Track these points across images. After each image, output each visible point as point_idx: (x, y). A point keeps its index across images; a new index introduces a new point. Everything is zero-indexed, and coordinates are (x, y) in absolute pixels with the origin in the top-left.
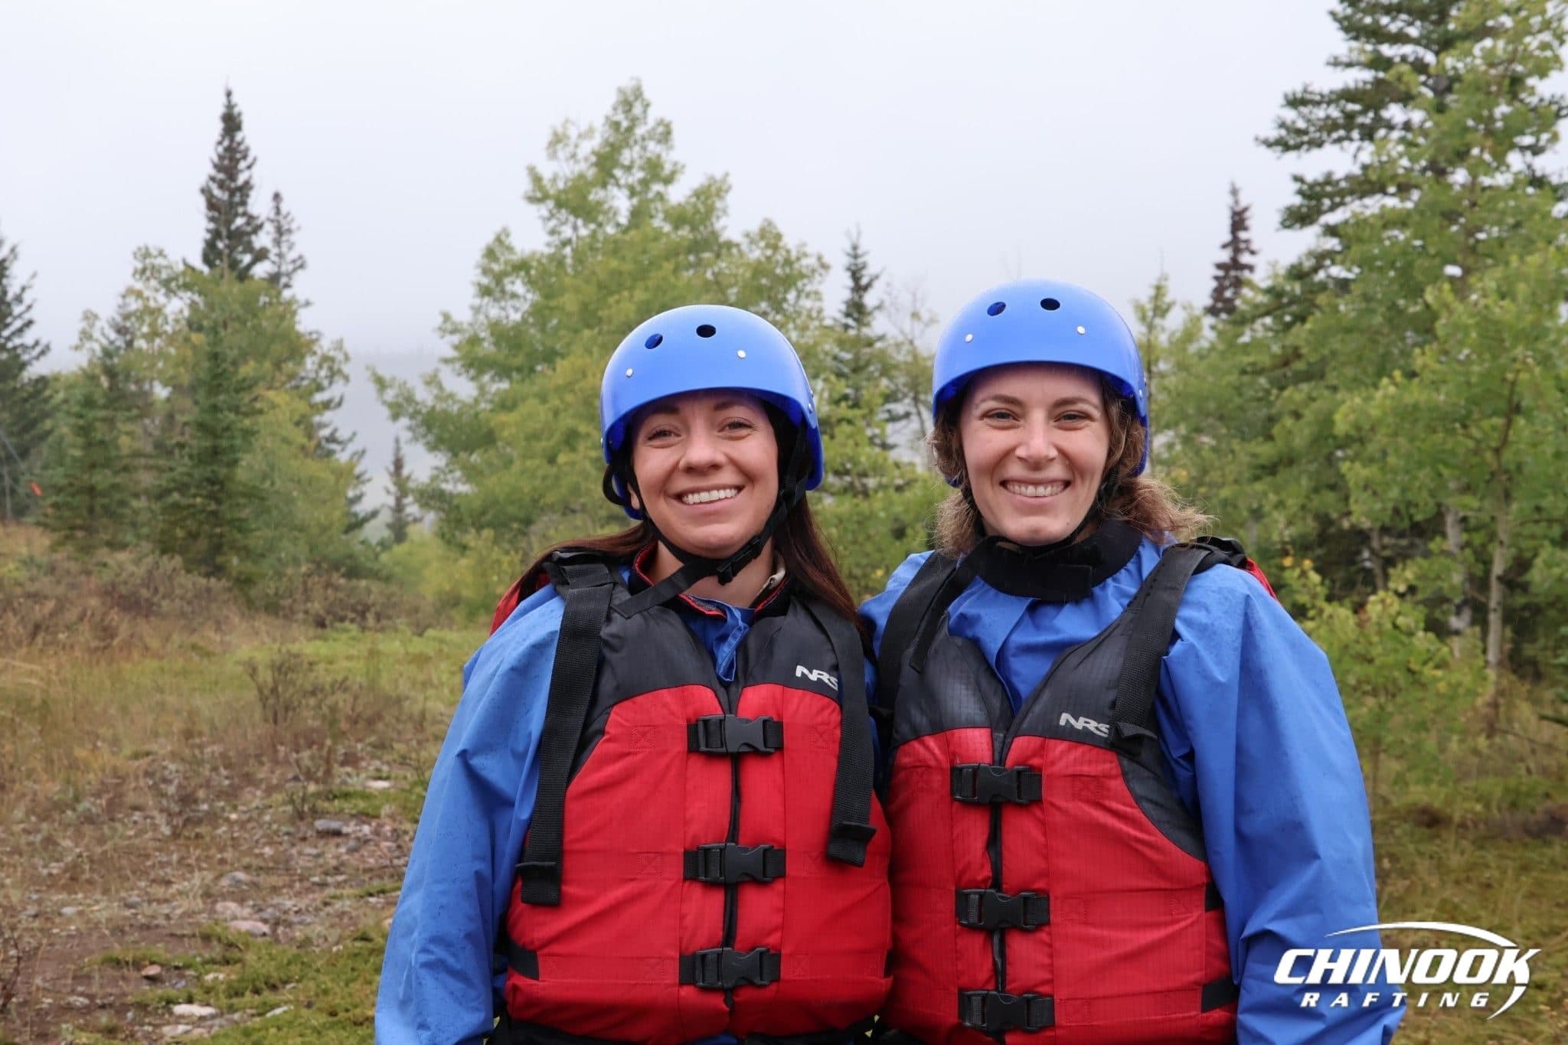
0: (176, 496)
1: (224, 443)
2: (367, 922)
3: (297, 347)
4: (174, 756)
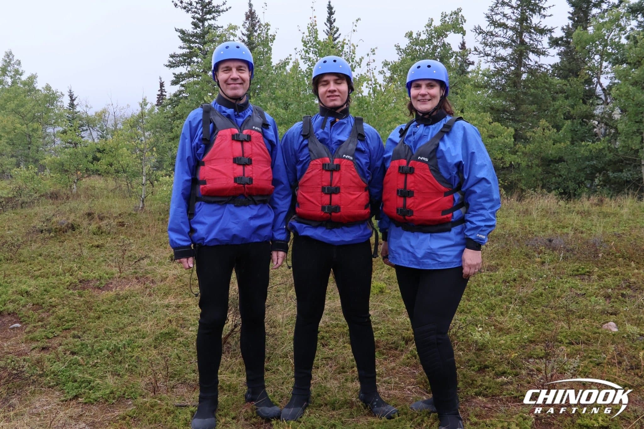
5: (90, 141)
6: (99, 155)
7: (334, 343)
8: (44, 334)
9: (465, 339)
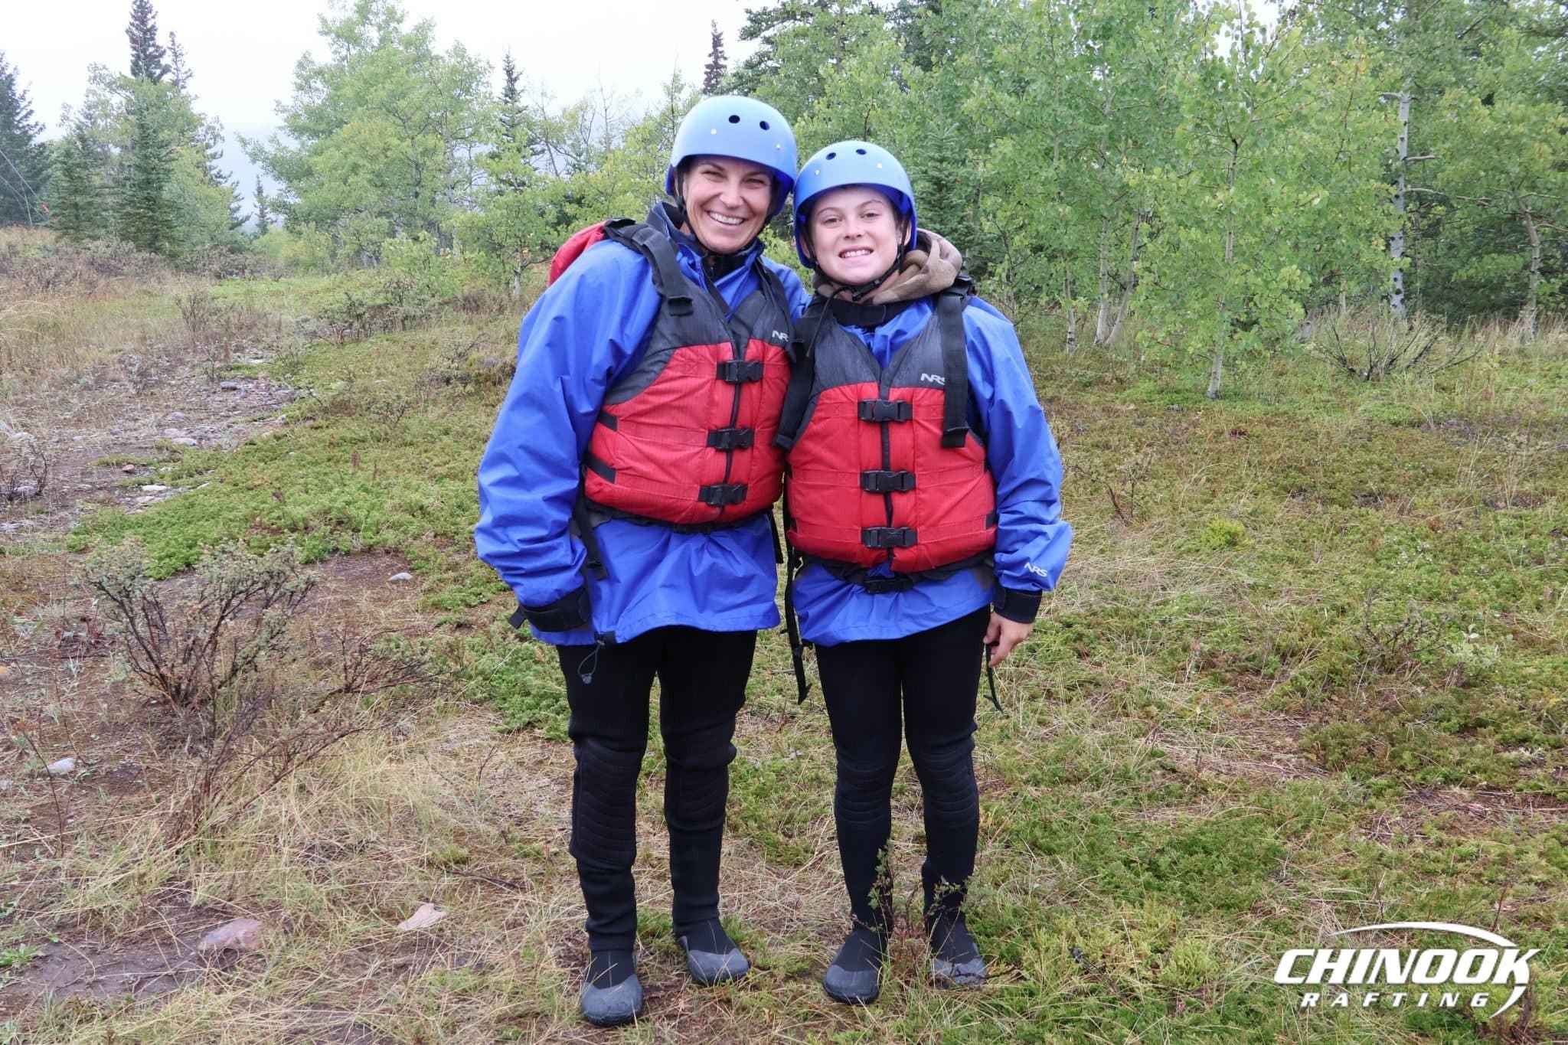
0: (129, 209)
1: (153, 177)
2: (253, 435)
3: (192, 122)
4: (136, 351)
5: (552, 176)
6: (570, 209)
7: (1106, 651)
8: (459, 596)
9: (1433, 659)
